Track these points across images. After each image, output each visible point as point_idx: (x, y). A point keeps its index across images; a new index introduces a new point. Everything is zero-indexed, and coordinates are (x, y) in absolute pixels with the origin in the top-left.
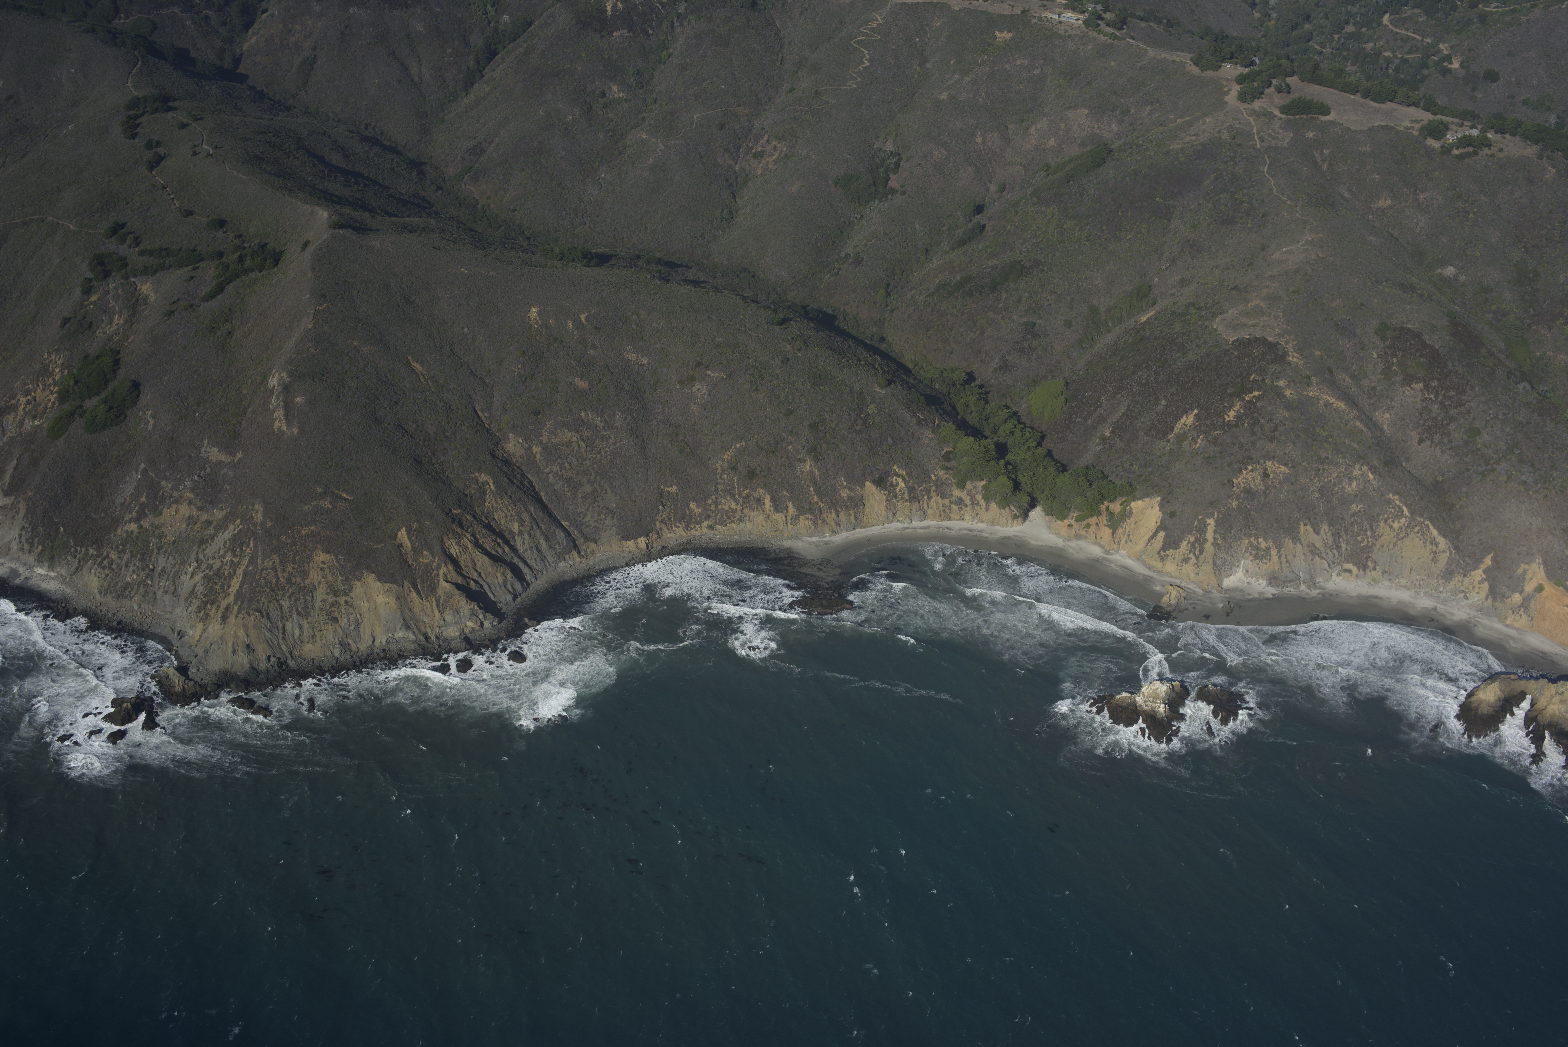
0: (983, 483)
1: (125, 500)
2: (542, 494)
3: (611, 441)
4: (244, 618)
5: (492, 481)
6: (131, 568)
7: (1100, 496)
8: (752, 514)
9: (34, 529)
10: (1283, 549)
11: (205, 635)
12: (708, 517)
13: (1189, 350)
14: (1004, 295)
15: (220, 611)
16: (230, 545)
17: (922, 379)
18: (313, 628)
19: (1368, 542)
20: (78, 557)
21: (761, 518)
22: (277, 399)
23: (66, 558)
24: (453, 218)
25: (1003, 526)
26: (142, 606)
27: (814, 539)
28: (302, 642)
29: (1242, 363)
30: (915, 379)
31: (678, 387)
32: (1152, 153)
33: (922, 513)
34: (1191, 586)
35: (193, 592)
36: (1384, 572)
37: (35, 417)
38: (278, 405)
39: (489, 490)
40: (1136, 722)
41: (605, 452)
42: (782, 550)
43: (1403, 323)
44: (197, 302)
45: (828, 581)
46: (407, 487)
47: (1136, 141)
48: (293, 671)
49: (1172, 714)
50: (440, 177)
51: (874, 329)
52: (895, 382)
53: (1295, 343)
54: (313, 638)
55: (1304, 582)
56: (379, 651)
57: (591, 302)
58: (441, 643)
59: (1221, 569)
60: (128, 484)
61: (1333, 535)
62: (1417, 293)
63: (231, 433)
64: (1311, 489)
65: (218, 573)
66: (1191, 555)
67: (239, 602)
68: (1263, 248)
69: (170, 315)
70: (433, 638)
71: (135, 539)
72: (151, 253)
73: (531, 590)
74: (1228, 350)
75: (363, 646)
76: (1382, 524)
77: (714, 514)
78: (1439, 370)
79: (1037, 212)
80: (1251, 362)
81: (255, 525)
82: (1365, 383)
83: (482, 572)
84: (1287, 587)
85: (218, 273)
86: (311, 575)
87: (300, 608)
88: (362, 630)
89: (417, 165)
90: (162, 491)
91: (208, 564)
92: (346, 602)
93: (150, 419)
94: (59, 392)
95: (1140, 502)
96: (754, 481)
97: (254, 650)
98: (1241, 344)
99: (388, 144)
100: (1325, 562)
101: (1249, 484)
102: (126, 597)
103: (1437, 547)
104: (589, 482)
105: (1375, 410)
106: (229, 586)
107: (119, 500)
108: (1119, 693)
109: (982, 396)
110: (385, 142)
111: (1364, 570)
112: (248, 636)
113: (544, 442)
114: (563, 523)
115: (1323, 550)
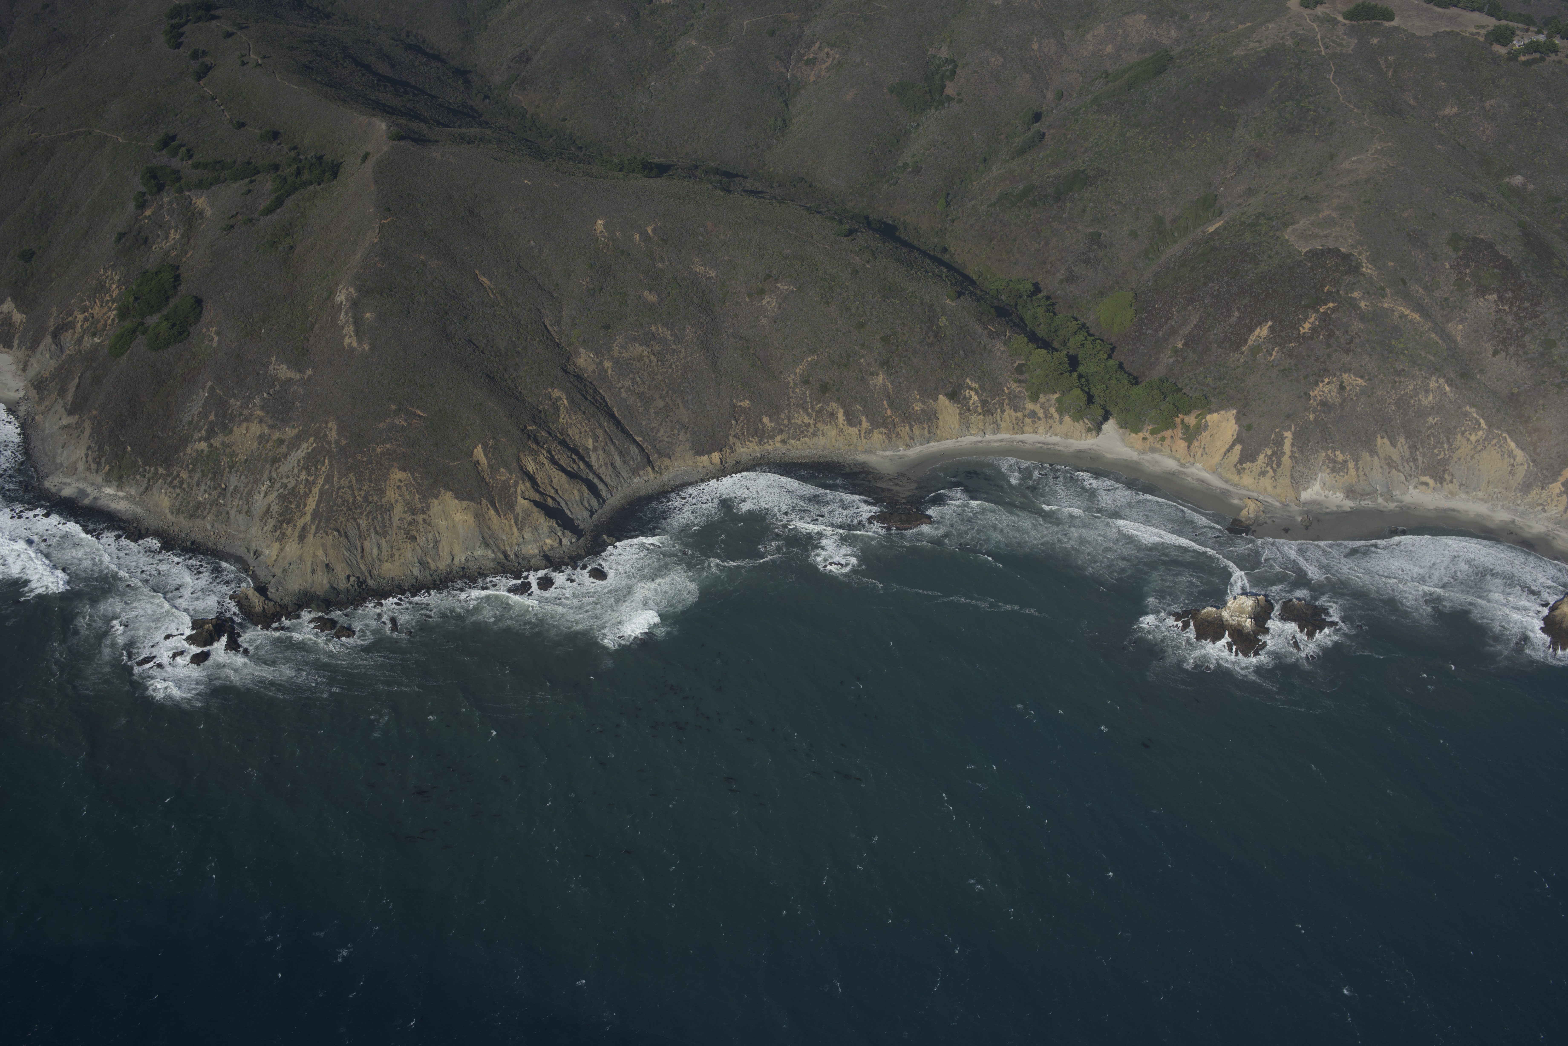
0: (1057, 396)
1: (193, 418)
2: (615, 409)
3: (682, 355)
4: (322, 537)
5: (565, 397)
6: (203, 488)
7: (1175, 409)
8: (826, 428)
9: (101, 448)
10: (1360, 462)
11: (282, 554)
12: (781, 432)
13: (1261, 261)
14: (1068, 205)
15: (296, 530)
16: (304, 464)
17: (987, 290)
18: (392, 547)
19: (1445, 454)
20: (147, 476)
21: (834, 432)
22: (346, 314)
23: (135, 478)
24: (503, 128)
25: (1077, 439)
26: (216, 526)
27: (888, 453)
28: (380, 561)
29: (1315, 274)
30: (981, 290)
31: (747, 300)
32: (1215, 60)
33: (996, 426)
34: (1269, 500)
35: (267, 512)
36: (1461, 485)
37: (94, 335)
38: (347, 321)
39: (562, 406)
40: (1223, 636)
41: (676, 366)
42: (857, 464)
43: (1476, 233)
44: (256, 216)
45: (905, 496)
46: (481, 404)
47: (1197, 47)
48: (373, 590)
49: (1258, 628)
50: (486, 86)
51: (936, 240)
52: (964, 294)
53: (1368, 254)
54: (391, 557)
55: (1381, 495)
56: (458, 570)
57: (657, 214)
58: (521, 561)
59: (1298, 482)
60: (195, 402)
61: (1409, 448)
62: (1487, 203)
63: (300, 350)
64: (1388, 402)
65: (293, 492)
66: (1269, 468)
67: (317, 522)
68: (1331, 157)
69: (229, 229)
70: (512, 556)
71: (205, 458)
72: (205, 166)
73: (607, 506)
74: (1301, 261)
75: (442, 565)
76: (1459, 436)
77: (787, 428)
78: (1513, 281)
79: (1098, 120)
80: (1325, 273)
81: (329, 443)
82: (1437, 294)
83: (559, 489)
84: (1364, 500)
85: (276, 186)
86: (388, 493)
87: (378, 527)
88: (440, 548)
89: (461, 73)
90: (231, 410)
91: (282, 483)
92: (424, 521)
93: (214, 336)
94: (119, 309)
95: (1215, 415)
96: (827, 395)
97: (333, 570)
98: (1313, 254)
99: (431, 52)
100: (1402, 475)
101: (1326, 397)
102: (198, 517)
103: (1514, 460)
104: (661, 397)
105: (1448, 322)
106: (305, 505)
107: (186, 418)
108: (1204, 608)
109: (1049, 307)
110: (428, 50)
111: (1441, 483)
112: (327, 555)
113: (616, 356)
114: (636, 438)
115: (1399, 462)
